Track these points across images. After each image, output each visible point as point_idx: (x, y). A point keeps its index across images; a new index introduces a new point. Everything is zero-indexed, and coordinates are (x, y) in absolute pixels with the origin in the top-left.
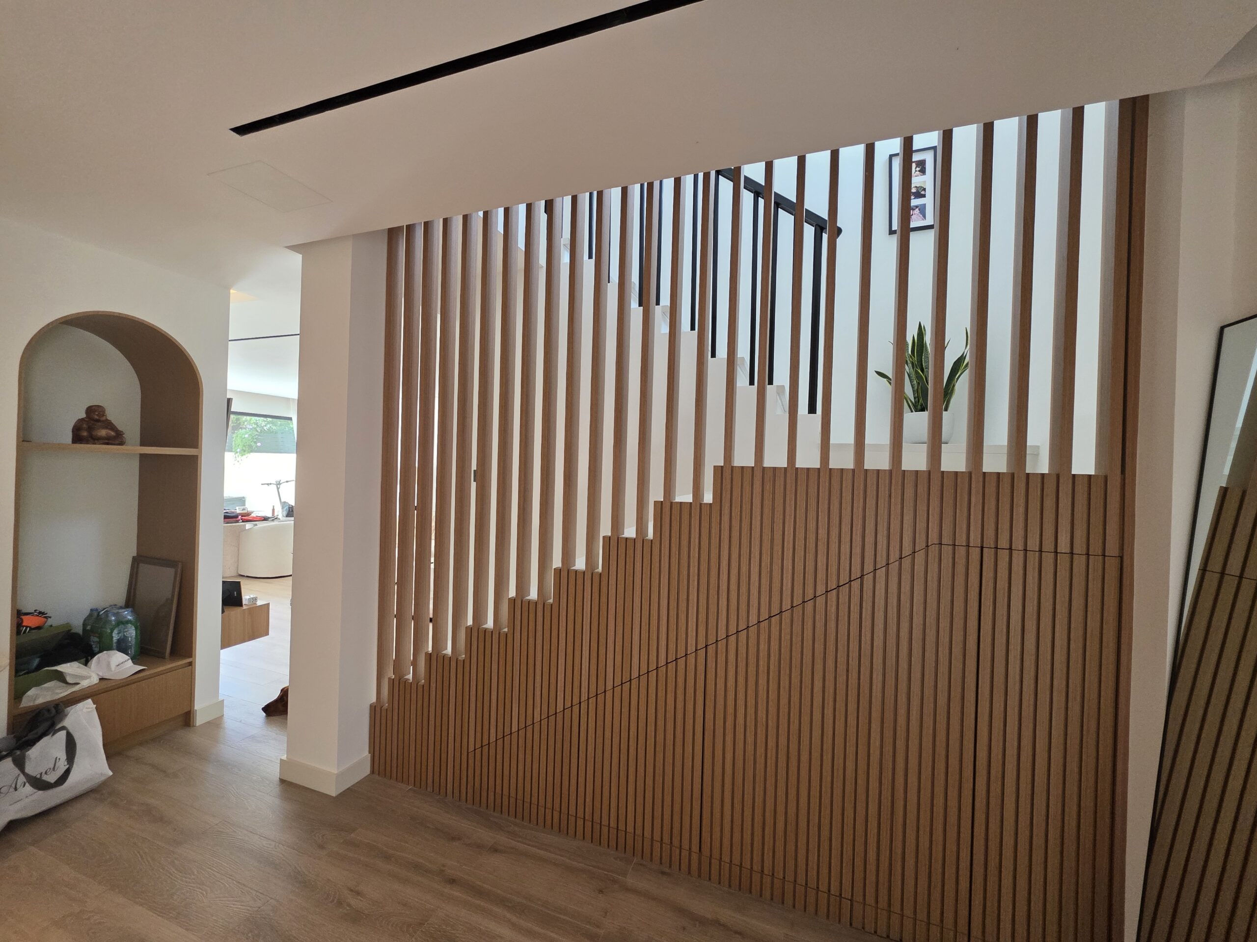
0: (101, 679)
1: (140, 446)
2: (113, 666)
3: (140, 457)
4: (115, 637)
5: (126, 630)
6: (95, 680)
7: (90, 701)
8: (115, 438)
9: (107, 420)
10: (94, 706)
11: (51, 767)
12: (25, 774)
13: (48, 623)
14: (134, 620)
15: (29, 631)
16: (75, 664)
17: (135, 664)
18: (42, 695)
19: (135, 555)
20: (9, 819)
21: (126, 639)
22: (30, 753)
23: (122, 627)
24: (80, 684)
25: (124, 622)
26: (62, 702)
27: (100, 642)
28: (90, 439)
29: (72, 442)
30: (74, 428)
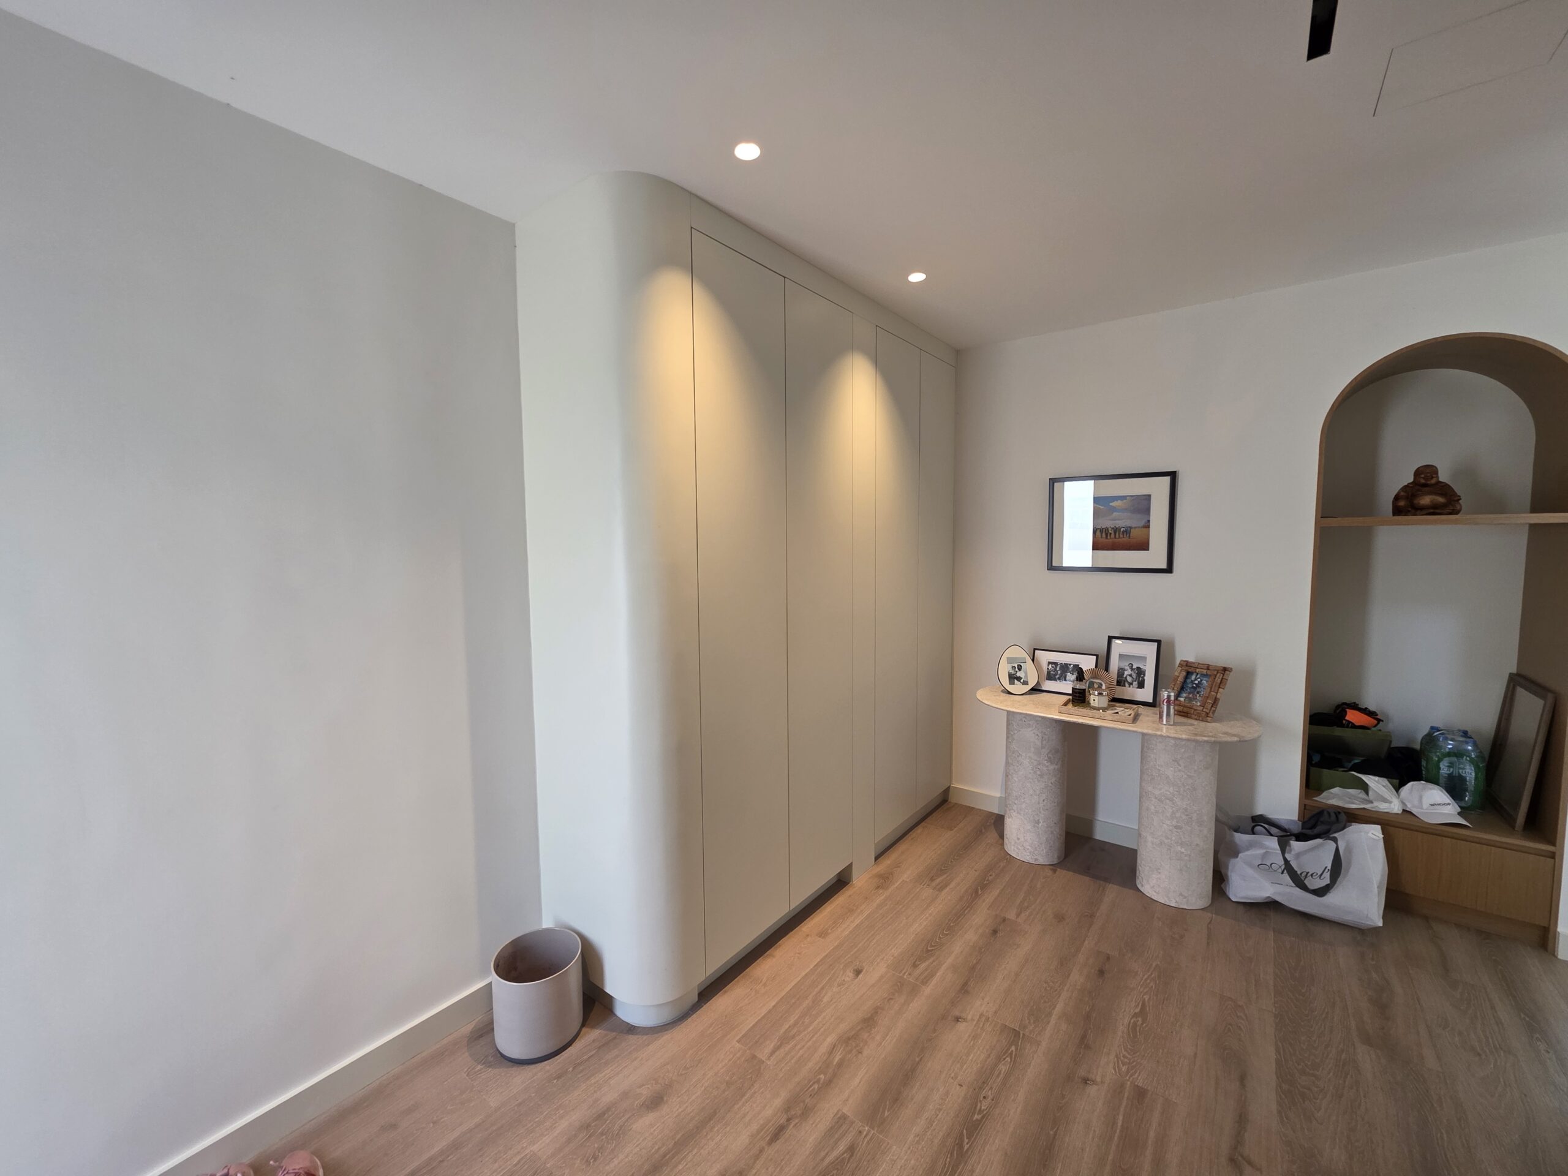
0: (1406, 812)
1: (1532, 512)
2: (1426, 805)
3: (1527, 530)
6: (1398, 809)
7: (1379, 827)
8: (1444, 506)
9: (1439, 482)
10: (1382, 836)
11: (1319, 874)
12: (1286, 862)
13: (1379, 726)
14: (1476, 757)
15: (1352, 727)
16: (1384, 781)
17: (1459, 814)
18: (1337, 797)
19: (1514, 671)
20: (1268, 895)
21: (1462, 779)
22: (1296, 846)
23: (1454, 759)
24: (1375, 804)
25: (1457, 754)
26: (1345, 813)
27: (1426, 768)
28: (1410, 509)
29: (1394, 515)
30: (1397, 498)
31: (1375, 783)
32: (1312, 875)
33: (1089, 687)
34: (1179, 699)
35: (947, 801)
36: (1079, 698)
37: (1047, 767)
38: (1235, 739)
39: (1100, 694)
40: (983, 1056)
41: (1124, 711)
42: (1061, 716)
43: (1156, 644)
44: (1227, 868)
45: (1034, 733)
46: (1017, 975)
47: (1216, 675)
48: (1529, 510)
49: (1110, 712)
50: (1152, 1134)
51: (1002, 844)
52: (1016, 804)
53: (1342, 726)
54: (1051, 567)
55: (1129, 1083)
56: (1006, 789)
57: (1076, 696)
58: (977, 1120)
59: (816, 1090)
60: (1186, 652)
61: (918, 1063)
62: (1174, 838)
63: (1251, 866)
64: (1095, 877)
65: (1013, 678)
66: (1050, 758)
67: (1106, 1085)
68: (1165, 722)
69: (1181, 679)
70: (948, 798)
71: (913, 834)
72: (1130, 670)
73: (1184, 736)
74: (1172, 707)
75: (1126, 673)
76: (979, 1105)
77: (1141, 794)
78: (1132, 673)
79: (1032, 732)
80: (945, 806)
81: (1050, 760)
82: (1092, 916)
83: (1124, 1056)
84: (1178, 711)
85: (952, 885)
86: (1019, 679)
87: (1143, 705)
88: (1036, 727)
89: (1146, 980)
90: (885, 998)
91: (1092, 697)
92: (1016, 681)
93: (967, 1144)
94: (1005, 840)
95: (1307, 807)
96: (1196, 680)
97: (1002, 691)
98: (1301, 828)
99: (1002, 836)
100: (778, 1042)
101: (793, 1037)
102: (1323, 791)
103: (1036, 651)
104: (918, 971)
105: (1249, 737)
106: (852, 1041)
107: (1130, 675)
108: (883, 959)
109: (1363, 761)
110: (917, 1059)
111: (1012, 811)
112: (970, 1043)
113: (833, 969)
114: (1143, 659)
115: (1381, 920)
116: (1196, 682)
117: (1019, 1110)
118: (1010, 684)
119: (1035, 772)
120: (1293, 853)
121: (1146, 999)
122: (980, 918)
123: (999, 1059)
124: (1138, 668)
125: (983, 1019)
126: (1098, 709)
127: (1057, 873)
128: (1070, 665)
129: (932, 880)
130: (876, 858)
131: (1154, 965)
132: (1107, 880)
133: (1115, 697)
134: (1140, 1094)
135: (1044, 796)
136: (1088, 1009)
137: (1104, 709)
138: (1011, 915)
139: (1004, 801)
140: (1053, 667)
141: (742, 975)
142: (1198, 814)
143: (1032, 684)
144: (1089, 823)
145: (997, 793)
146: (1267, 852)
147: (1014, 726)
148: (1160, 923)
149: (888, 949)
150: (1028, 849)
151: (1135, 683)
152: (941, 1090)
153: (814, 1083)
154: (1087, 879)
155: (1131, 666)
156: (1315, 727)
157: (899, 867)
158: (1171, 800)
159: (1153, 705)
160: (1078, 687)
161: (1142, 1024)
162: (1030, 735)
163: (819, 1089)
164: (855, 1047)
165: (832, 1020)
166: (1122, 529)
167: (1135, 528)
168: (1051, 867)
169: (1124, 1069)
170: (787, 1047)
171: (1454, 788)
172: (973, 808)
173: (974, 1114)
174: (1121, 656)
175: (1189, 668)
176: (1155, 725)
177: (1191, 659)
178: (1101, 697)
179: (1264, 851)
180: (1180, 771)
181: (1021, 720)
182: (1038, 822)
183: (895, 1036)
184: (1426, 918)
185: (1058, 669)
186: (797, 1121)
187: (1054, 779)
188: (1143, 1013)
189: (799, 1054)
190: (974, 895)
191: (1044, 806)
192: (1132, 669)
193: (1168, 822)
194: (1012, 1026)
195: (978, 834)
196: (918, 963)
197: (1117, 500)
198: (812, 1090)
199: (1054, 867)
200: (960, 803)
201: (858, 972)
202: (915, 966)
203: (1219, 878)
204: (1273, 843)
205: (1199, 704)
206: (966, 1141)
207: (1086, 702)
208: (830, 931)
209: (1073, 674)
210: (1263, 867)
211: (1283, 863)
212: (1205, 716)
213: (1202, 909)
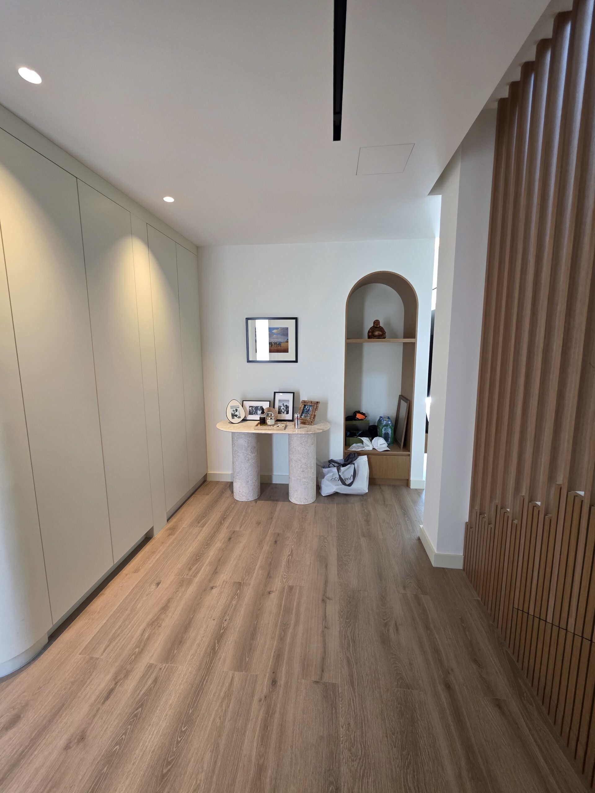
0: (374, 449)
1: (404, 338)
2: (379, 445)
3: (403, 344)
4: (383, 432)
5: (388, 429)
6: (370, 448)
7: (366, 456)
8: (382, 335)
9: (380, 326)
10: (367, 459)
11: (350, 478)
12: (340, 476)
13: (366, 418)
14: (392, 425)
15: (358, 420)
16: (367, 439)
17: (387, 446)
18: (355, 447)
19: (400, 394)
20: (334, 490)
21: (388, 434)
22: (343, 469)
23: (386, 427)
24: (365, 448)
25: (387, 425)
26: (357, 453)
27: (379, 432)
28: (372, 336)
29: (368, 339)
30: (369, 332)
31: (365, 440)
32: (347, 479)
33: (267, 416)
34: (302, 417)
35: (206, 481)
36: (263, 421)
37: (251, 455)
38: (321, 431)
39: (271, 419)
40: (224, 601)
41: (281, 425)
42: (255, 431)
43: (292, 394)
44: (321, 483)
45: (244, 441)
46: (240, 556)
47: (314, 405)
48: (403, 338)
49: (275, 426)
50: (295, 604)
51: (233, 496)
52: (238, 475)
53: (355, 420)
54: (249, 361)
55: (286, 586)
56: (233, 469)
57: (261, 421)
58: (222, 633)
59: (133, 659)
60: (304, 397)
61: (192, 618)
62: (302, 476)
63: (328, 480)
64: (273, 500)
65: (233, 416)
66: (251, 451)
67: (278, 591)
68: (296, 428)
69: (302, 408)
70: (206, 479)
71: (188, 502)
72: (283, 406)
73: (303, 433)
74: (299, 421)
75: (282, 408)
76: (223, 625)
77: (289, 460)
78: (284, 407)
79: (243, 440)
80: (205, 483)
81: (252, 452)
82: (272, 518)
83: (285, 575)
84: (302, 422)
85: (210, 521)
86: (236, 416)
87: (288, 421)
88: (245, 438)
89: (293, 539)
90: (174, 592)
91: (268, 421)
92: (235, 417)
93: (217, 647)
94: (234, 494)
95: (346, 453)
96: (307, 408)
97: (229, 423)
98: (344, 461)
99: (232, 492)
100: (108, 642)
101: (119, 635)
102: (350, 446)
103: (244, 402)
104: (192, 572)
105: (326, 429)
106: (155, 623)
107: (283, 409)
108: (172, 572)
109: (362, 432)
110: (192, 616)
111: (236, 479)
112: (218, 597)
113: (143, 588)
114: (288, 401)
115: (368, 490)
116: (308, 409)
117: (241, 619)
118: (232, 419)
119: (245, 459)
120: (341, 472)
121: (293, 547)
122: (223, 534)
123: (232, 599)
124: (286, 405)
125: (225, 583)
126: (271, 426)
127: (257, 503)
128: (259, 407)
129: (199, 523)
130: (168, 520)
131: (296, 531)
132: (277, 501)
133: (278, 419)
134: (291, 588)
135: (250, 469)
136: (270, 560)
137: (273, 425)
138: (237, 529)
139: (232, 475)
140: (251, 408)
141: (82, 613)
142: (310, 464)
143: (242, 418)
144: (270, 477)
145: (230, 472)
146: (334, 474)
147: (235, 439)
148: (298, 513)
149: (175, 566)
150: (244, 495)
151: (285, 412)
152: (204, 627)
153: (132, 655)
154: (270, 502)
155: (283, 404)
156: (348, 422)
157: (181, 521)
158: (300, 460)
159: (292, 420)
160: (262, 417)
161: (291, 558)
162: (242, 442)
163: (135, 657)
164: (157, 625)
165: (143, 616)
166: (278, 343)
167: (283, 342)
168: (255, 501)
169: (285, 581)
170: (114, 643)
171: (386, 439)
172: (219, 482)
173: (220, 630)
174: (279, 401)
175: (305, 403)
176: (293, 430)
177: (306, 399)
178: (271, 420)
179: (333, 473)
180: (303, 447)
181: (238, 435)
182: (248, 482)
183: (180, 610)
184: (380, 485)
185: (254, 409)
186: (122, 681)
187: (254, 461)
188: (292, 554)
189: (122, 644)
190: (219, 524)
191: (250, 474)
192: (284, 406)
193: (299, 470)
194: (238, 581)
195: (222, 493)
196: (192, 567)
197: (275, 329)
198: (131, 659)
199: (256, 501)
200: (212, 480)
201: (158, 584)
202: (190, 569)
203: (318, 488)
204: (335, 470)
205: (309, 418)
206: (217, 645)
207: (266, 423)
208: (141, 568)
209: (260, 411)
210: (333, 480)
211: (338, 477)
212: (311, 423)
213: (313, 503)
